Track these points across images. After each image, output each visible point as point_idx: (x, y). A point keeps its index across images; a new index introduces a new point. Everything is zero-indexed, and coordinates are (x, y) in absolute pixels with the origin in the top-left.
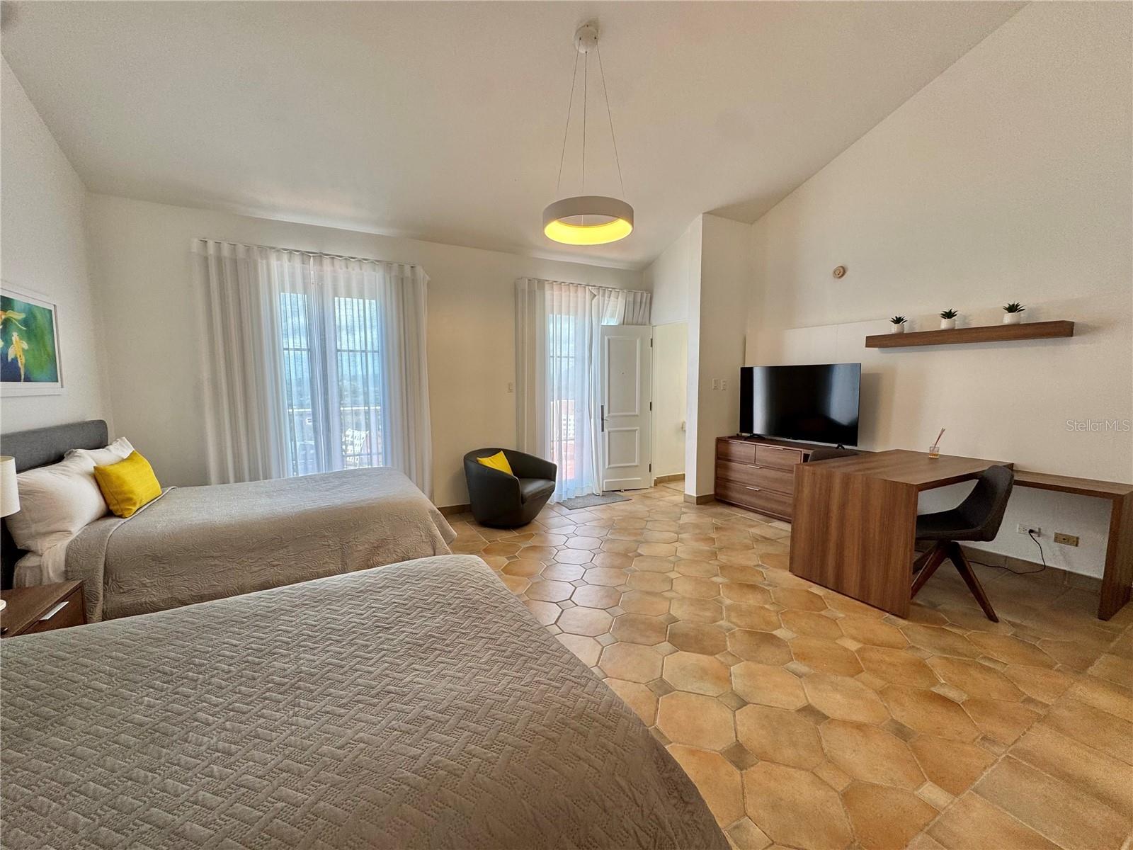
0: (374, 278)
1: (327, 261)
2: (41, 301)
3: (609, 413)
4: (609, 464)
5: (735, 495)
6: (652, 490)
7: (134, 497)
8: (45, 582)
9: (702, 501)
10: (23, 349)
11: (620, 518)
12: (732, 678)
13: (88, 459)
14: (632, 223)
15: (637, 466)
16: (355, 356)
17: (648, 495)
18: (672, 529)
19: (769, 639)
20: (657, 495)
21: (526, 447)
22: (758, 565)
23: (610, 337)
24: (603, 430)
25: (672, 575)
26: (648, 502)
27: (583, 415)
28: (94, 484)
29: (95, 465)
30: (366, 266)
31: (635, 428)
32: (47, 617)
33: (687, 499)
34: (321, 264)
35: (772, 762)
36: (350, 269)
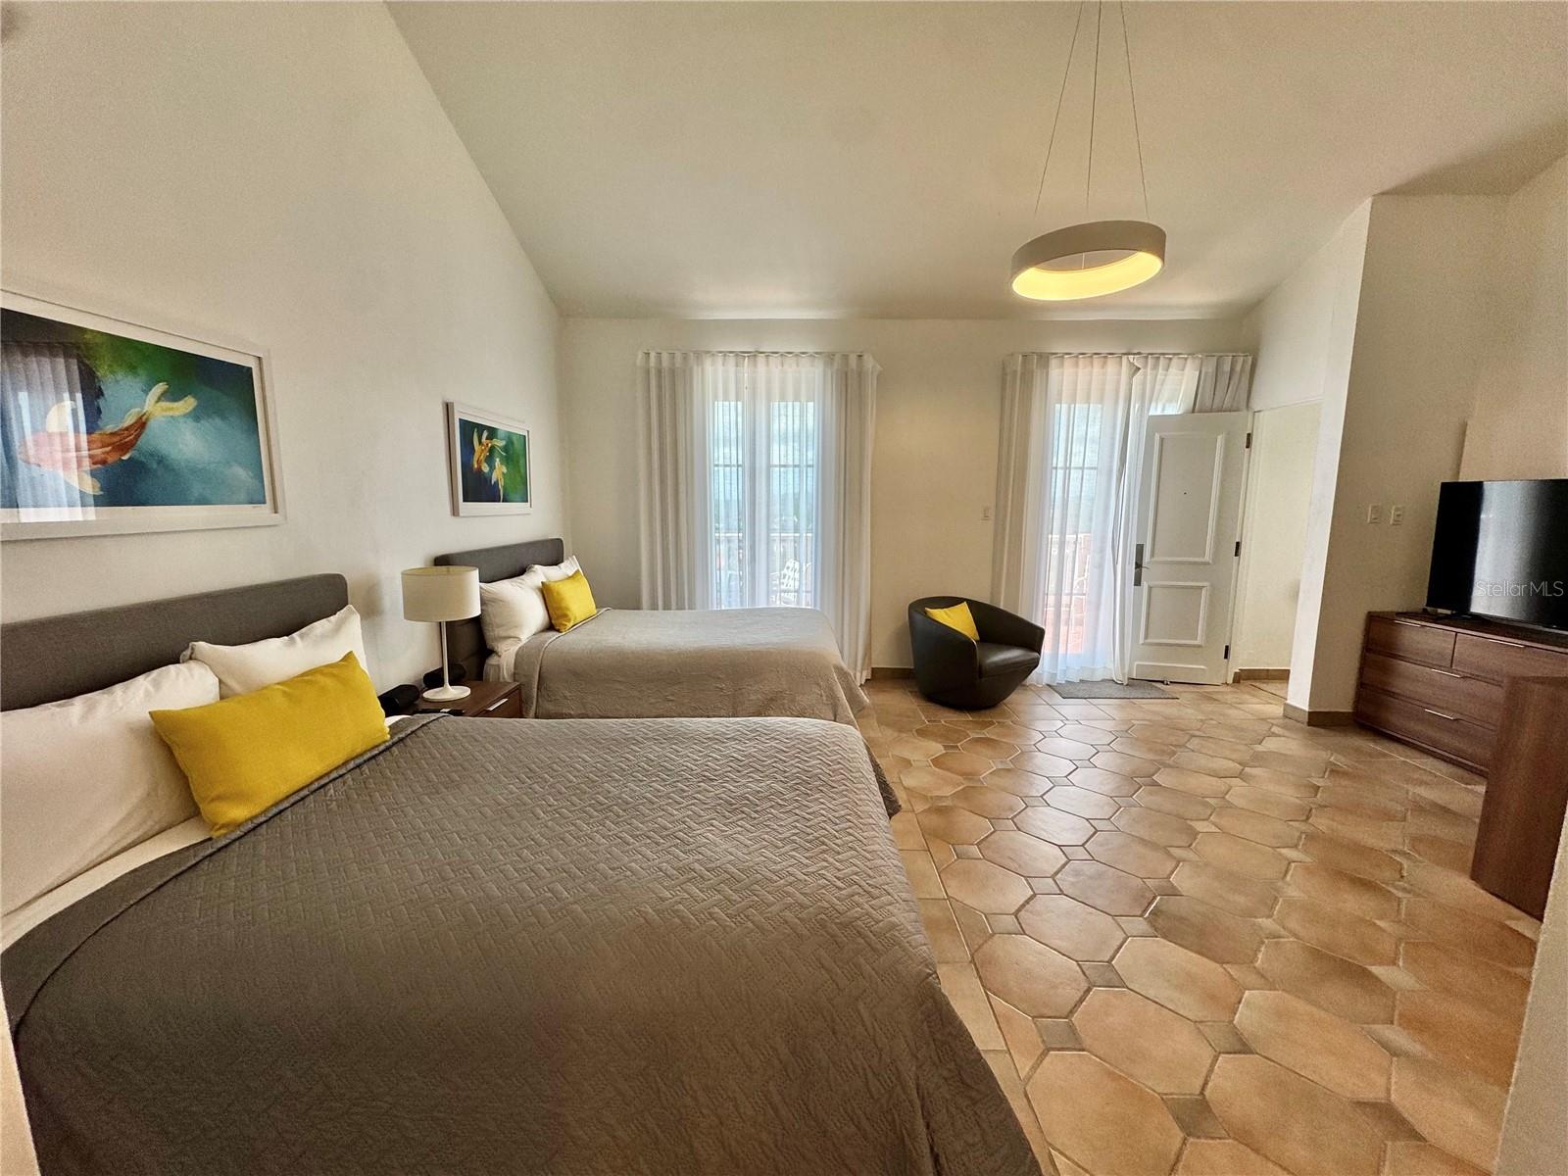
0: (812, 375)
1: (761, 359)
2: (518, 429)
3: (1153, 554)
4: (1146, 637)
5: (1397, 720)
6: (1229, 689)
7: (568, 613)
8: (501, 680)
9: (1320, 720)
10: (503, 473)
11: (1146, 723)
12: (1241, 1006)
13: (540, 574)
14: (1162, 256)
15: (1199, 646)
16: (786, 473)
17: (1219, 697)
18: (1234, 757)
19: (1359, 976)
20: (1230, 698)
21: (1002, 598)
22: (1394, 851)
23: (1163, 434)
24: (1138, 582)
25: (1200, 826)
26: (1209, 707)
27: (1102, 558)
28: (542, 601)
29: (544, 580)
30: (805, 360)
31: (1201, 584)
32: (491, 709)
33: (1290, 712)
34: (755, 365)
35: (1257, 1151)
36: (786, 367)
